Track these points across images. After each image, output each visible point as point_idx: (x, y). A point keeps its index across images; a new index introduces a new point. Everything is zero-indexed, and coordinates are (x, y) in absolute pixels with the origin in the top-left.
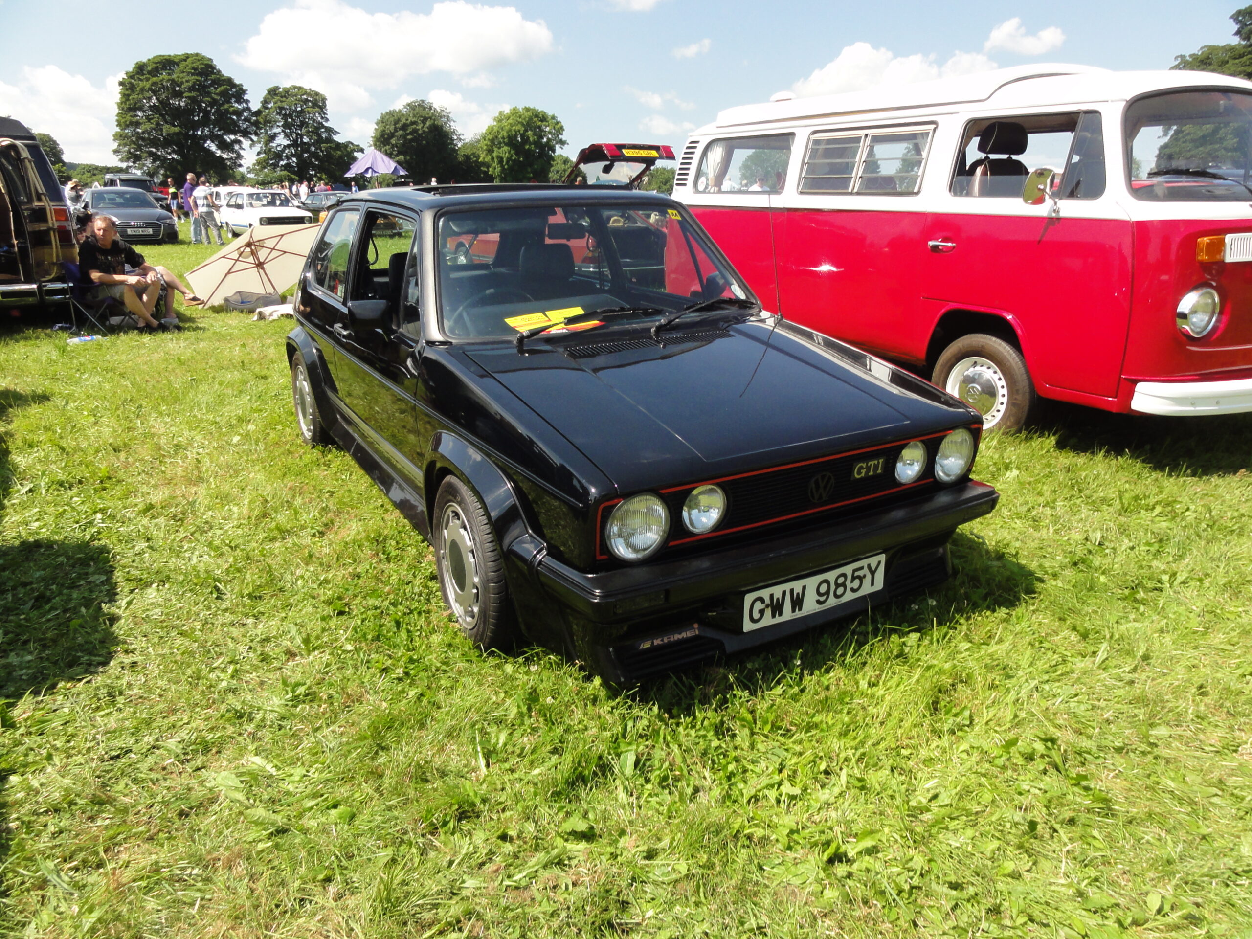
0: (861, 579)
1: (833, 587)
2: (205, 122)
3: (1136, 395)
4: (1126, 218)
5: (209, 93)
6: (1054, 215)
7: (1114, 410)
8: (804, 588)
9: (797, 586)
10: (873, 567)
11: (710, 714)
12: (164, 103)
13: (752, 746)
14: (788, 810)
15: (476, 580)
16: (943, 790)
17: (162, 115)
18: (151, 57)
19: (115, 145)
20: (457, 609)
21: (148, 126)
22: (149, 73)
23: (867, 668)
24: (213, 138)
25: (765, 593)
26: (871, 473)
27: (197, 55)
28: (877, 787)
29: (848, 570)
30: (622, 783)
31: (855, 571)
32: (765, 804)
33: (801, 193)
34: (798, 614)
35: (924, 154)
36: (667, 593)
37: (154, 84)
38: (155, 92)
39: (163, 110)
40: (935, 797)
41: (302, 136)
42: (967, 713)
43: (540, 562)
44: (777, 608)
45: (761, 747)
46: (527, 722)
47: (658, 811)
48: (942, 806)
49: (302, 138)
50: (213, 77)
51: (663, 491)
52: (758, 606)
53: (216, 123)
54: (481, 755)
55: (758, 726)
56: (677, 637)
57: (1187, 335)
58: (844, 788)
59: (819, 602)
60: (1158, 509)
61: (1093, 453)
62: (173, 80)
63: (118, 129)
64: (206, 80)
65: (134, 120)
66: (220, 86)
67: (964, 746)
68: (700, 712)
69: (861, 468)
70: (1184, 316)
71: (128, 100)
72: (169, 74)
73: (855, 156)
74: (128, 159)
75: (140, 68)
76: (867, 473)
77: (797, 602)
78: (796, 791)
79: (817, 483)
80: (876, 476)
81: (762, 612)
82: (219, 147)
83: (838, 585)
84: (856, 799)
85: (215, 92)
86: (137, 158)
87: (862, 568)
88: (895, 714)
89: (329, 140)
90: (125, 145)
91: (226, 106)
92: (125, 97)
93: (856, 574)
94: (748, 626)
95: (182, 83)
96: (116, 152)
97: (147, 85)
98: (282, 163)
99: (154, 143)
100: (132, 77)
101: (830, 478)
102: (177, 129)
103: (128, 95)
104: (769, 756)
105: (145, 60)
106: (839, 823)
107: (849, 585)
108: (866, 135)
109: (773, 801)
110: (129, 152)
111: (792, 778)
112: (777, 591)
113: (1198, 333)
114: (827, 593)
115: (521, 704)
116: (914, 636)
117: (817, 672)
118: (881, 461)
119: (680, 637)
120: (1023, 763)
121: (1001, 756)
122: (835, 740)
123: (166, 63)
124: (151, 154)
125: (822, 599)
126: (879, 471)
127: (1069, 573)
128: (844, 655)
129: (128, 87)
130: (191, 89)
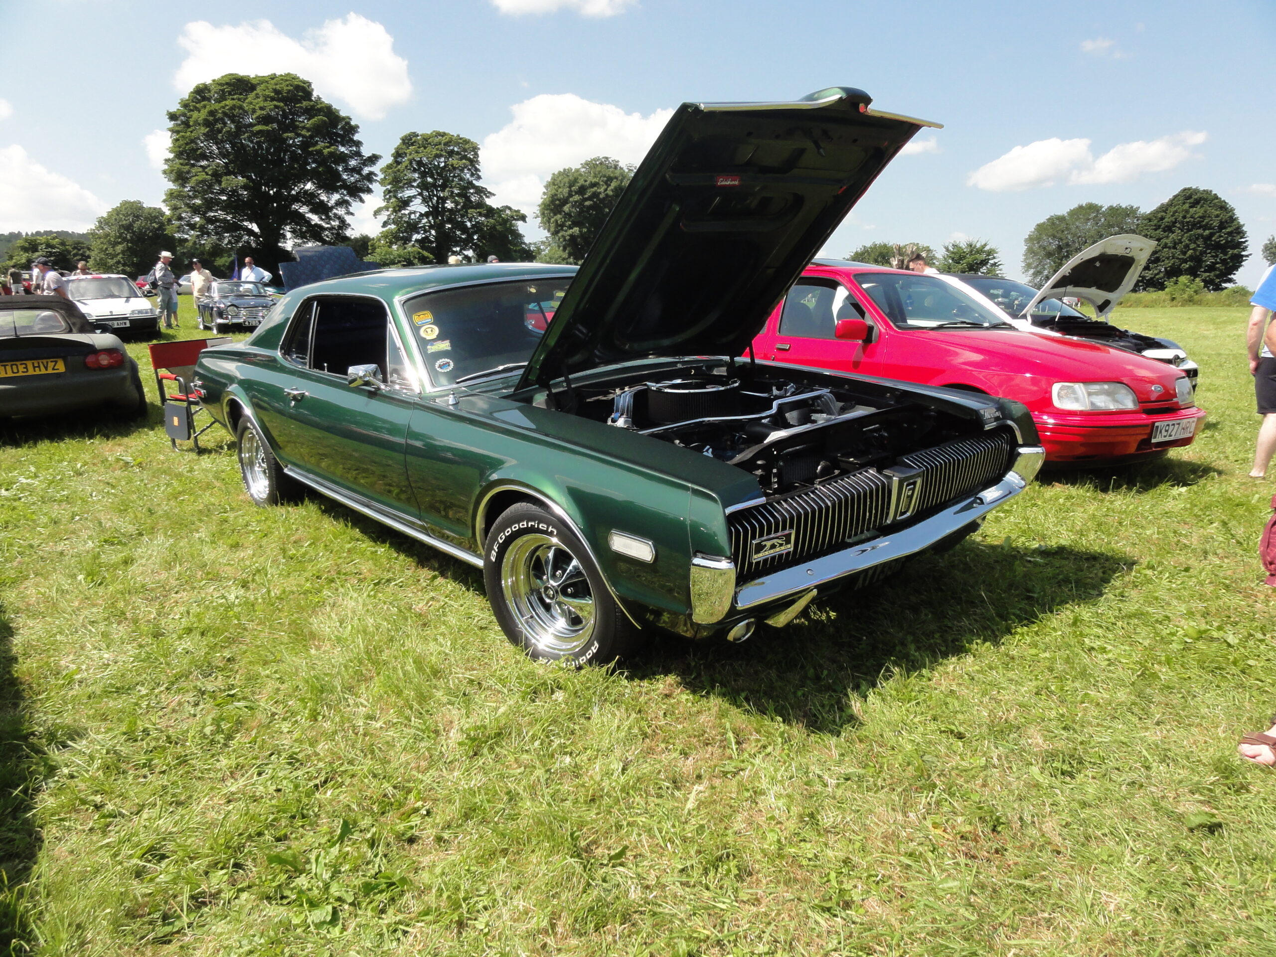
49: (444, 203)
89: (481, 205)
98: (416, 236)
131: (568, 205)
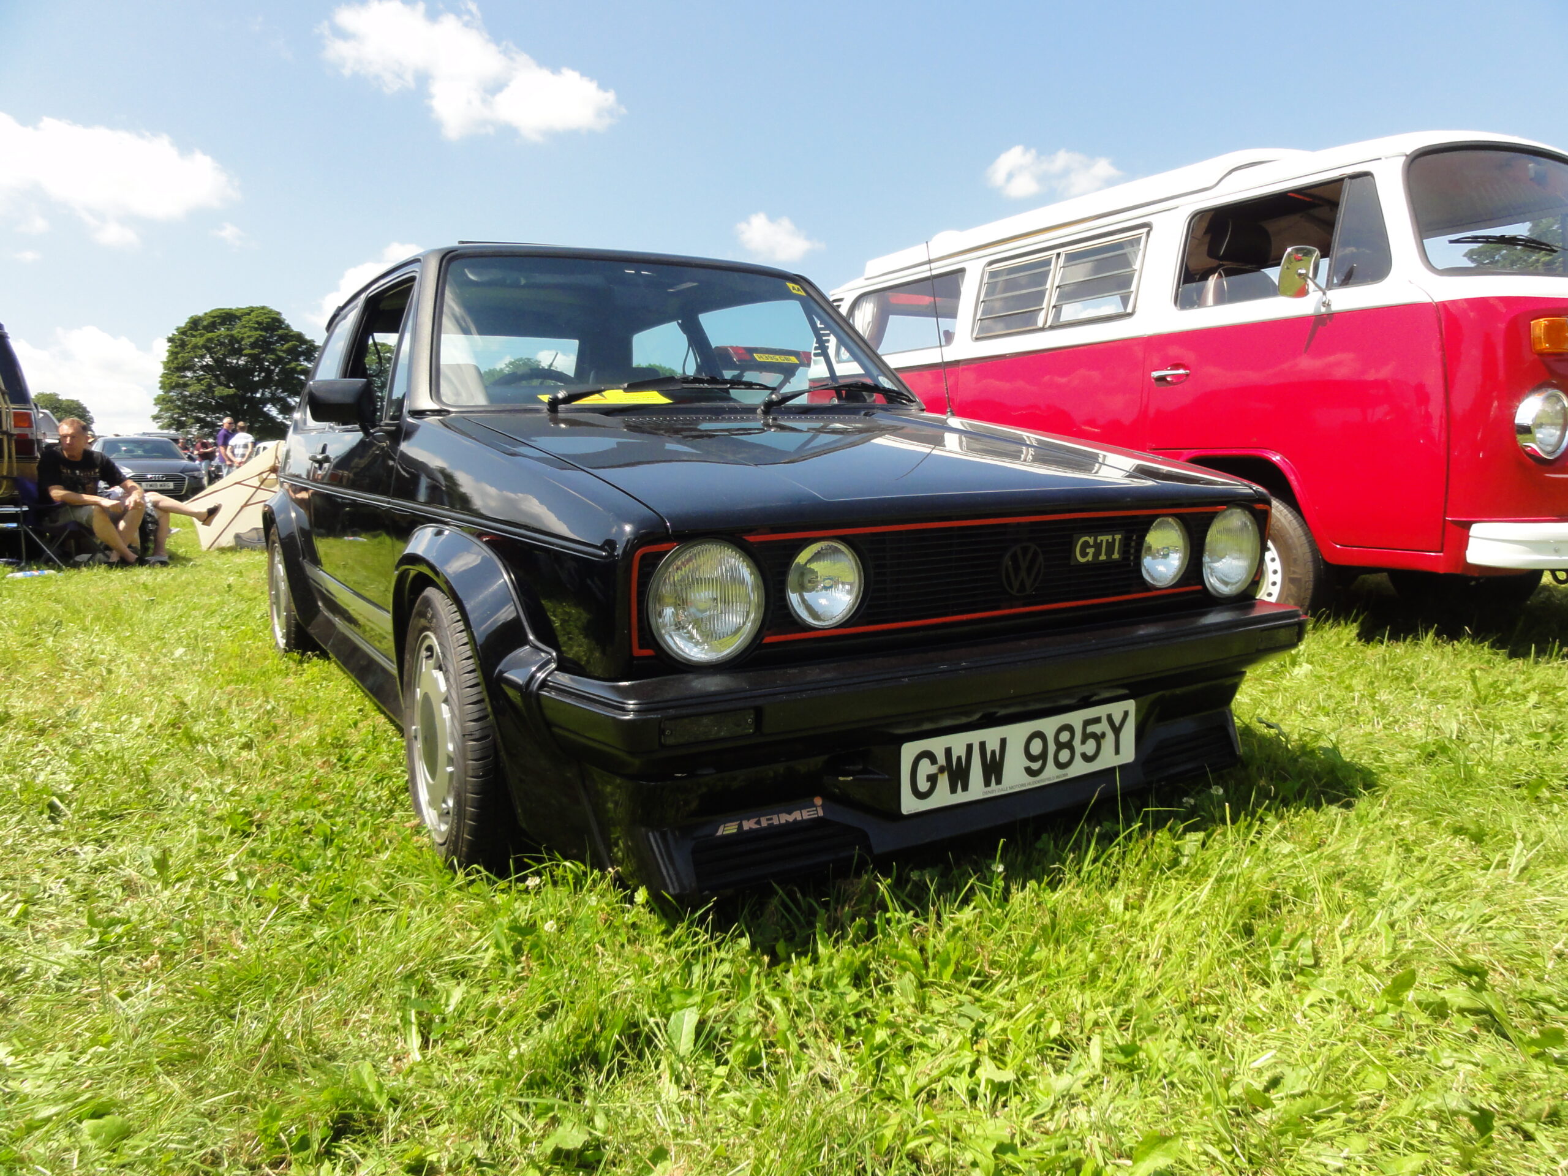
0: (1099, 738)
1: (1052, 748)
2: (265, 384)
3: (1472, 542)
4: (1427, 300)
5: (273, 351)
6: (1323, 310)
7: (1441, 570)
8: (1003, 742)
9: (991, 736)
10: (1117, 722)
11: (845, 948)
12: (220, 363)
13: (922, 1007)
14: (993, 1112)
15: (451, 747)
16: (1287, 1071)
17: (217, 377)
18: (208, 311)
19: (156, 410)
20: (430, 815)
21: (196, 388)
22: (205, 328)
23: (1119, 884)
24: (274, 400)
25: (937, 745)
26: (1103, 557)
27: (263, 308)
28: (1162, 1065)
29: (1076, 718)
30: (671, 1065)
31: (1087, 723)
32: (949, 1103)
33: (977, 339)
34: (995, 790)
35: (1137, 266)
36: (759, 712)
37: (210, 340)
38: (209, 350)
39: (221, 370)
40: (1275, 1082)
42: (1306, 945)
43: (544, 684)
44: (958, 775)
45: (938, 1005)
46: (511, 970)
47: (735, 1114)
48: (1294, 1097)
50: (280, 332)
51: (751, 539)
52: (926, 768)
53: (279, 384)
54: (414, 1028)
55: (932, 971)
56: (785, 818)
57: (1534, 456)
58: (1098, 1071)
59: (1030, 772)
60: (1533, 698)
61: (1416, 638)
62: (232, 336)
63: (161, 392)
64: (271, 337)
65: (181, 381)
66: (287, 341)
67: (1312, 997)
68: (825, 945)
69: (1086, 545)
70: (1527, 430)
71: (176, 358)
72: (228, 329)
73: (1045, 283)
74: (169, 426)
75: (195, 324)
76: (1097, 554)
77: (993, 769)
78: (1007, 1075)
79: (1014, 558)
80: (1110, 564)
81: (932, 779)
82: (281, 412)
83: (1060, 746)
84: (1122, 1089)
85: (282, 348)
86: (180, 425)
87: (1097, 720)
88: (1178, 949)
90: (167, 410)
91: (293, 365)
92: (173, 355)
93: (1090, 729)
94: (909, 804)
95: (242, 339)
96: (156, 418)
97: (201, 341)
99: (204, 407)
100: (184, 333)
101: (1035, 554)
102: (232, 391)
103: (177, 353)
104: (954, 1018)
105: (201, 314)
106: (1094, 1128)
107: (1079, 748)
108: (1058, 255)
109: (965, 1097)
110: (171, 417)
111: (999, 1054)
112: (958, 743)
113: (1549, 453)
114: (1043, 756)
115: (503, 941)
116: (1194, 839)
117: (1032, 884)
118: (1118, 537)
119: (790, 818)
120: (1429, 1022)
121: (1385, 1011)
122: (1075, 991)
123: (227, 318)
124: (198, 420)
125: (1036, 766)
126: (1116, 556)
127: (1421, 769)
128: (1080, 861)
129: (179, 343)
130: (253, 346)
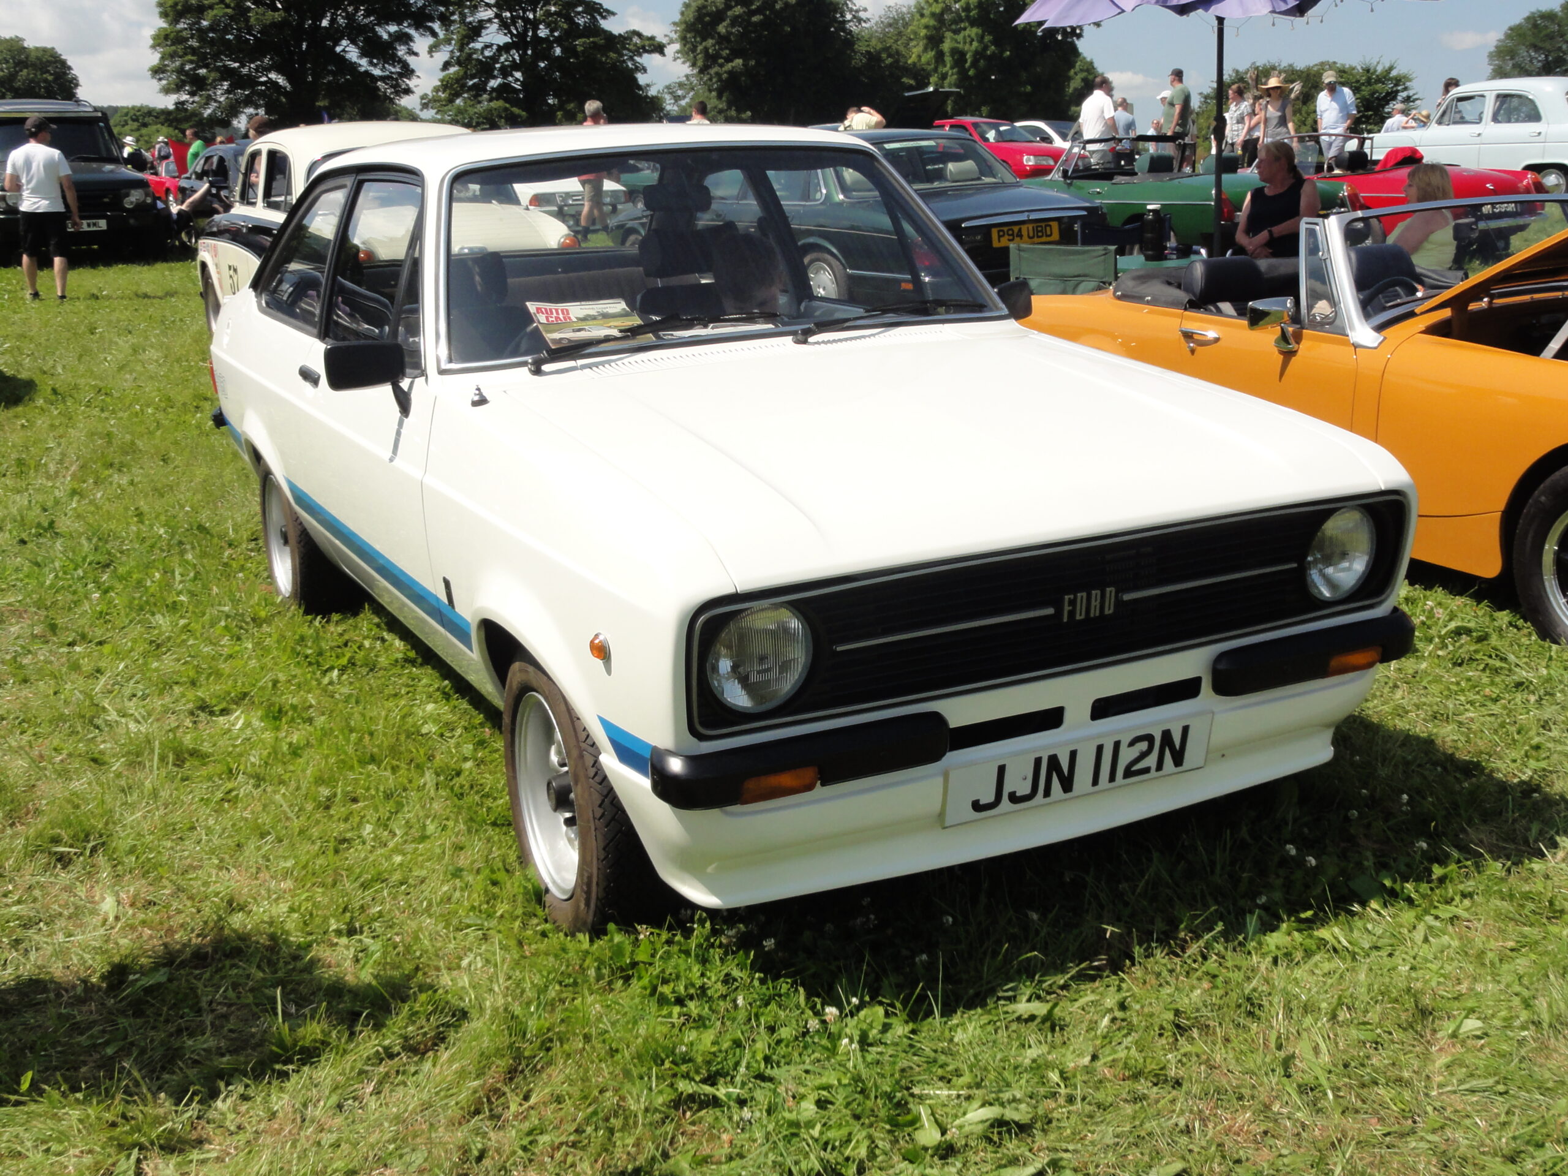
41: (535, 24)
49: (535, 29)
89: (594, 30)
98: (494, 83)
131: (725, 24)
